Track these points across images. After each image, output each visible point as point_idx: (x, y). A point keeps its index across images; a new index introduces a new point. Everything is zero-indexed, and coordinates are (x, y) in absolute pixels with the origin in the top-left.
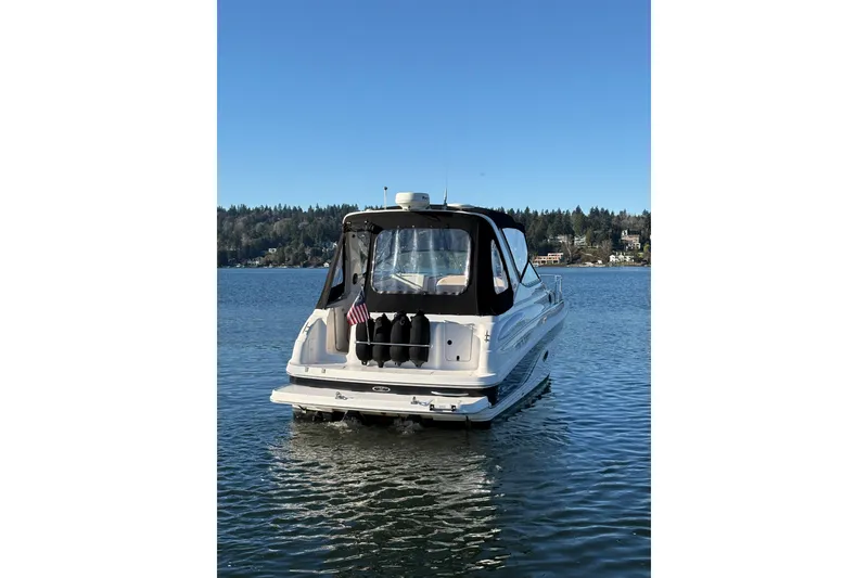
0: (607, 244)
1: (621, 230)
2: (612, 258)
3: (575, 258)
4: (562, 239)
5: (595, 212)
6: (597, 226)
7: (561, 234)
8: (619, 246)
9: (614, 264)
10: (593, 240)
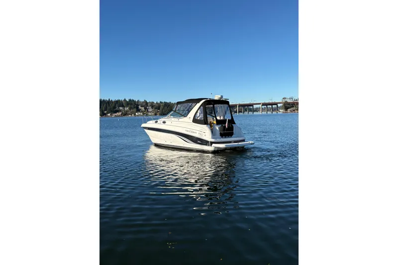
0: (135, 110)
1: (139, 105)
2: (137, 114)
3: (125, 114)
4: (121, 108)
5: (130, 100)
6: (131, 104)
7: (120, 106)
8: (138, 110)
9: (137, 115)
10: (130, 109)
